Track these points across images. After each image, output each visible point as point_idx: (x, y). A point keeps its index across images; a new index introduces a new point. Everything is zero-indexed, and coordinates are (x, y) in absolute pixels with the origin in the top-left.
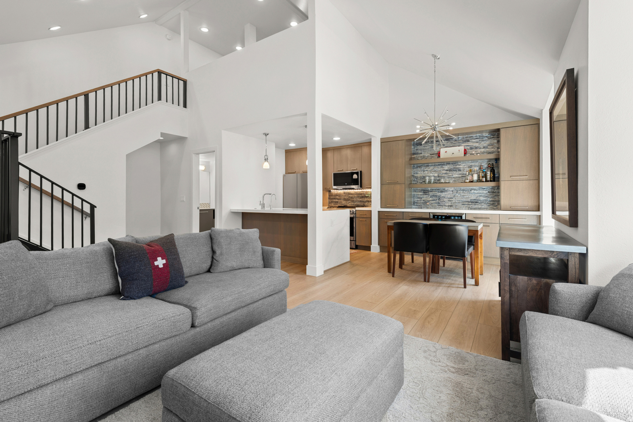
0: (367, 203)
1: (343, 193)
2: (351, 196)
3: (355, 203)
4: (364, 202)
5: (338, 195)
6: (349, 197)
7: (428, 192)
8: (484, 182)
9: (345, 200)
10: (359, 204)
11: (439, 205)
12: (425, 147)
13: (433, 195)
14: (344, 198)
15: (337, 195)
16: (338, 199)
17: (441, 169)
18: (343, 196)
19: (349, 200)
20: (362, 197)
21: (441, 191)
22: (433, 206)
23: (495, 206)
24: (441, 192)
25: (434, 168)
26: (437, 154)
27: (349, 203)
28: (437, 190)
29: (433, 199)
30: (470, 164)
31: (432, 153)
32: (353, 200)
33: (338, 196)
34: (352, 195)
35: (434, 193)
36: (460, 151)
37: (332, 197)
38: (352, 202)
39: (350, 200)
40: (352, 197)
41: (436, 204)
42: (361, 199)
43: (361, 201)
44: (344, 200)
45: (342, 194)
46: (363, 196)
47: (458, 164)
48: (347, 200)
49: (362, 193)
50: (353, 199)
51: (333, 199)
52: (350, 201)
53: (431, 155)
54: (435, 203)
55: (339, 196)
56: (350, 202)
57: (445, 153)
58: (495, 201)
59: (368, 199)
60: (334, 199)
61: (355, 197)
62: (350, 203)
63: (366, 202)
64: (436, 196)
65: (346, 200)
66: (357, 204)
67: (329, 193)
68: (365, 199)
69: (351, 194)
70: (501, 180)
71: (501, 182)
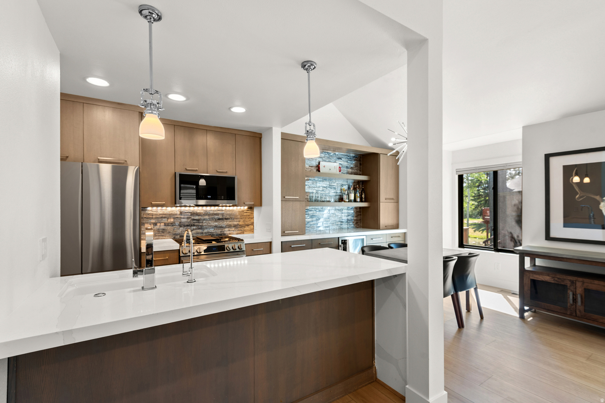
0: (227, 229)
1: (179, 213)
2: (197, 218)
3: (206, 231)
4: (222, 227)
5: (165, 218)
6: (193, 220)
7: (308, 212)
8: (358, 202)
9: (183, 225)
10: (213, 231)
13: (312, 215)
17: (320, 185)
18: (177, 218)
19: (192, 226)
20: (219, 219)
23: (358, 225)
24: (319, 212)
25: (313, 183)
30: (342, 183)
31: (311, 165)
32: (200, 226)
34: (199, 215)
36: (336, 168)
38: (199, 229)
39: (194, 225)
40: (198, 220)
42: (216, 223)
43: (216, 227)
44: (181, 226)
45: (176, 215)
46: (220, 217)
47: (333, 182)
48: (188, 226)
49: (219, 212)
50: (201, 224)
52: (195, 227)
53: (310, 167)
55: (169, 218)
57: (324, 168)
58: (358, 220)
59: (230, 223)
61: (204, 220)
63: (225, 227)
65: (185, 226)
66: (208, 232)
68: (225, 223)
69: (197, 214)
70: (380, 201)
71: (381, 203)
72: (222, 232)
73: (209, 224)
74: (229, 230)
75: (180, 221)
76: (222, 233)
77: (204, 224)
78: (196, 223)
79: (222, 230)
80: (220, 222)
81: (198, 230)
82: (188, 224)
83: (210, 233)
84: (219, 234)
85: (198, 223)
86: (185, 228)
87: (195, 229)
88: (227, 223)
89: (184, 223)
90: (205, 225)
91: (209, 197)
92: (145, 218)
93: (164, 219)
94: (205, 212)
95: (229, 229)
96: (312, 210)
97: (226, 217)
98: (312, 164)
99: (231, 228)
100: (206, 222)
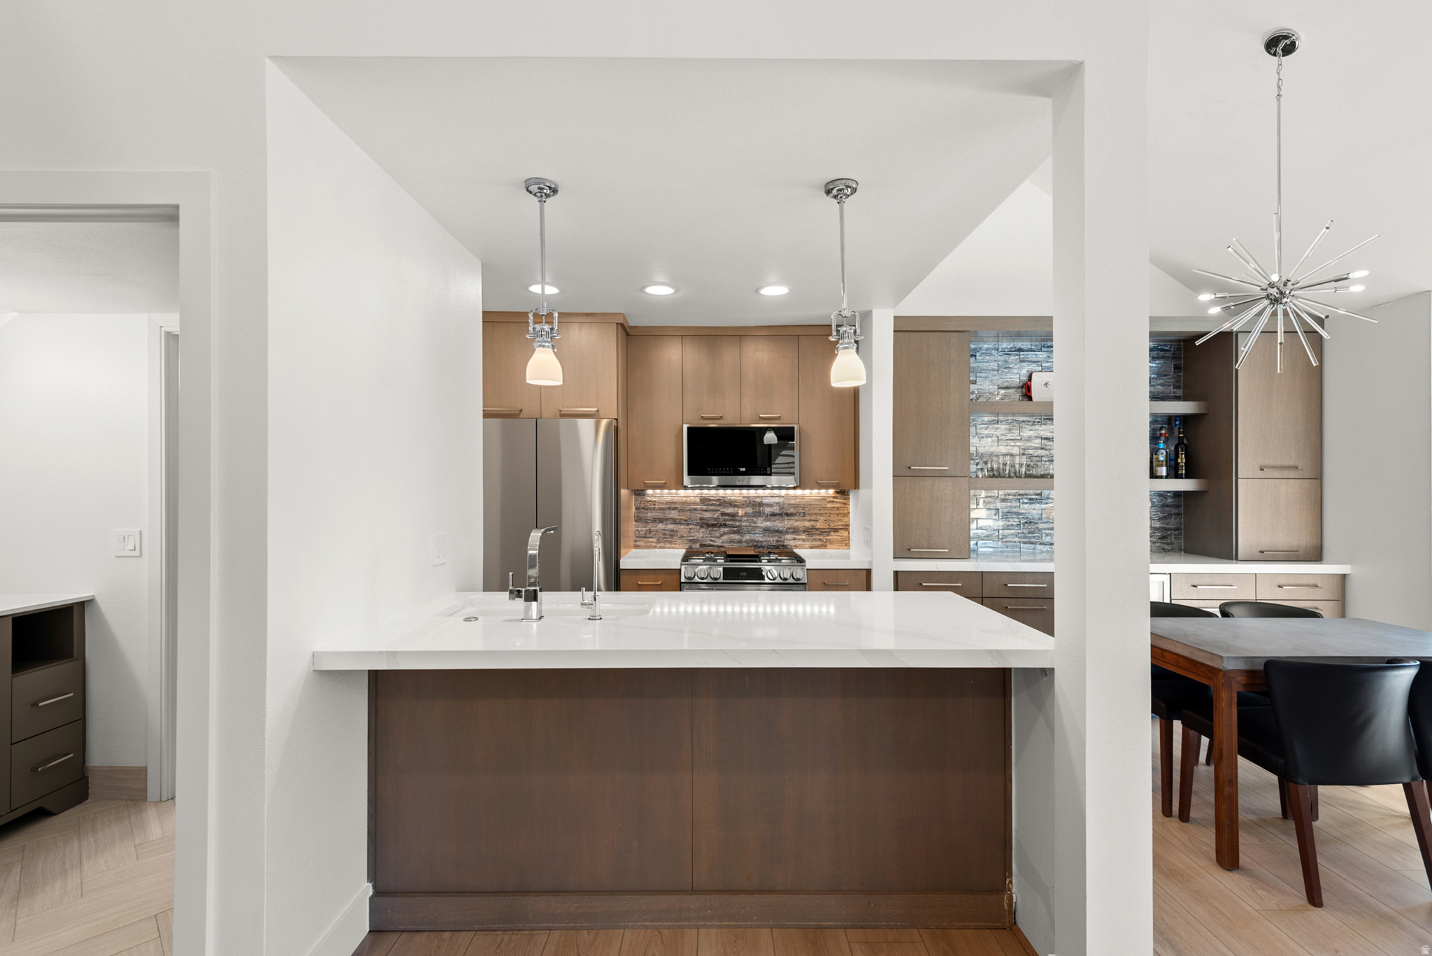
0: (789, 536)
1: (698, 500)
2: (730, 510)
3: (747, 537)
4: (780, 532)
5: (675, 509)
6: (723, 514)
8: (1161, 477)
9: (704, 524)
10: (761, 539)
11: (1025, 540)
12: (985, 364)
13: (1008, 512)
14: (701, 519)
15: (671, 506)
16: (674, 521)
17: (1031, 433)
18: (696, 509)
19: (721, 526)
20: (773, 515)
21: (1030, 499)
22: (1008, 544)
23: (1168, 544)
24: (1031, 503)
25: (1010, 430)
26: (1019, 388)
27: (722, 535)
28: (1019, 497)
29: (1008, 523)
31: (1006, 384)
32: (737, 527)
33: (676, 512)
34: (735, 506)
35: (1009, 504)
37: (650, 515)
38: (734, 532)
39: (725, 526)
40: (733, 515)
41: (1017, 539)
42: (768, 524)
43: (766, 530)
44: (702, 527)
45: (695, 503)
46: (776, 510)
48: (714, 525)
49: (773, 500)
50: (737, 524)
51: (654, 520)
52: (726, 530)
53: (1000, 390)
54: (1012, 534)
55: (682, 511)
56: (725, 534)
57: (1044, 388)
58: (1169, 529)
59: (797, 524)
60: (661, 521)
61: (744, 515)
62: (725, 538)
63: (787, 532)
64: (1019, 514)
65: (708, 526)
66: (752, 541)
67: (639, 498)
68: (786, 522)
69: (731, 504)
70: (1239, 477)
71: (1239, 480)
72: (780, 541)
73: (753, 524)
74: (795, 539)
75: (699, 515)
76: (779, 543)
77: (743, 524)
78: (730, 520)
79: (780, 538)
80: (775, 521)
81: (733, 535)
82: (714, 522)
83: (756, 541)
84: (774, 546)
85: (733, 520)
86: (709, 529)
87: (728, 533)
88: (790, 523)
89: (708, 520)
90: (746, 526)
91: (741, 469)
92: (643, 508)
93: (673, 512)
94: (745, 499)
95: (794, 536)
96: (1007, 500)
97: (786, 510)
98: (1007, 382)
99: (799, 535)
100: (747, 520)
